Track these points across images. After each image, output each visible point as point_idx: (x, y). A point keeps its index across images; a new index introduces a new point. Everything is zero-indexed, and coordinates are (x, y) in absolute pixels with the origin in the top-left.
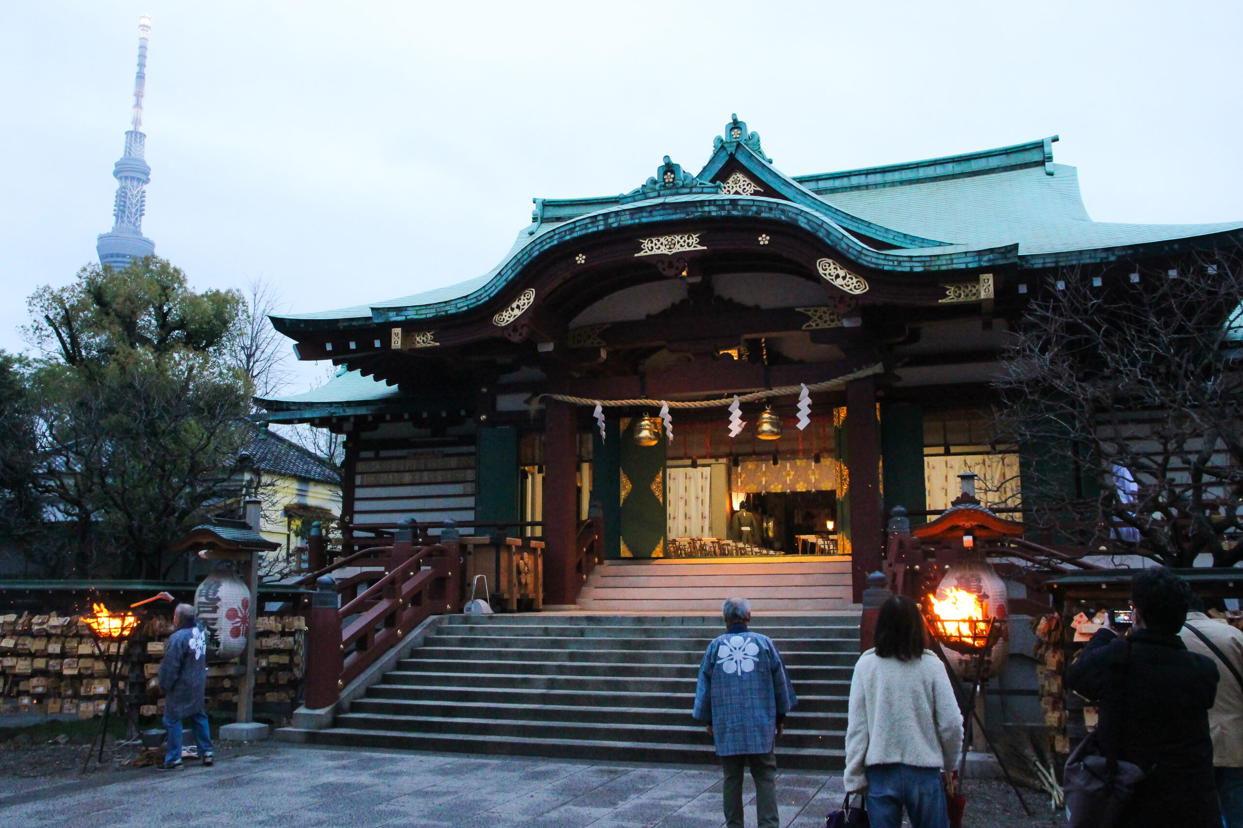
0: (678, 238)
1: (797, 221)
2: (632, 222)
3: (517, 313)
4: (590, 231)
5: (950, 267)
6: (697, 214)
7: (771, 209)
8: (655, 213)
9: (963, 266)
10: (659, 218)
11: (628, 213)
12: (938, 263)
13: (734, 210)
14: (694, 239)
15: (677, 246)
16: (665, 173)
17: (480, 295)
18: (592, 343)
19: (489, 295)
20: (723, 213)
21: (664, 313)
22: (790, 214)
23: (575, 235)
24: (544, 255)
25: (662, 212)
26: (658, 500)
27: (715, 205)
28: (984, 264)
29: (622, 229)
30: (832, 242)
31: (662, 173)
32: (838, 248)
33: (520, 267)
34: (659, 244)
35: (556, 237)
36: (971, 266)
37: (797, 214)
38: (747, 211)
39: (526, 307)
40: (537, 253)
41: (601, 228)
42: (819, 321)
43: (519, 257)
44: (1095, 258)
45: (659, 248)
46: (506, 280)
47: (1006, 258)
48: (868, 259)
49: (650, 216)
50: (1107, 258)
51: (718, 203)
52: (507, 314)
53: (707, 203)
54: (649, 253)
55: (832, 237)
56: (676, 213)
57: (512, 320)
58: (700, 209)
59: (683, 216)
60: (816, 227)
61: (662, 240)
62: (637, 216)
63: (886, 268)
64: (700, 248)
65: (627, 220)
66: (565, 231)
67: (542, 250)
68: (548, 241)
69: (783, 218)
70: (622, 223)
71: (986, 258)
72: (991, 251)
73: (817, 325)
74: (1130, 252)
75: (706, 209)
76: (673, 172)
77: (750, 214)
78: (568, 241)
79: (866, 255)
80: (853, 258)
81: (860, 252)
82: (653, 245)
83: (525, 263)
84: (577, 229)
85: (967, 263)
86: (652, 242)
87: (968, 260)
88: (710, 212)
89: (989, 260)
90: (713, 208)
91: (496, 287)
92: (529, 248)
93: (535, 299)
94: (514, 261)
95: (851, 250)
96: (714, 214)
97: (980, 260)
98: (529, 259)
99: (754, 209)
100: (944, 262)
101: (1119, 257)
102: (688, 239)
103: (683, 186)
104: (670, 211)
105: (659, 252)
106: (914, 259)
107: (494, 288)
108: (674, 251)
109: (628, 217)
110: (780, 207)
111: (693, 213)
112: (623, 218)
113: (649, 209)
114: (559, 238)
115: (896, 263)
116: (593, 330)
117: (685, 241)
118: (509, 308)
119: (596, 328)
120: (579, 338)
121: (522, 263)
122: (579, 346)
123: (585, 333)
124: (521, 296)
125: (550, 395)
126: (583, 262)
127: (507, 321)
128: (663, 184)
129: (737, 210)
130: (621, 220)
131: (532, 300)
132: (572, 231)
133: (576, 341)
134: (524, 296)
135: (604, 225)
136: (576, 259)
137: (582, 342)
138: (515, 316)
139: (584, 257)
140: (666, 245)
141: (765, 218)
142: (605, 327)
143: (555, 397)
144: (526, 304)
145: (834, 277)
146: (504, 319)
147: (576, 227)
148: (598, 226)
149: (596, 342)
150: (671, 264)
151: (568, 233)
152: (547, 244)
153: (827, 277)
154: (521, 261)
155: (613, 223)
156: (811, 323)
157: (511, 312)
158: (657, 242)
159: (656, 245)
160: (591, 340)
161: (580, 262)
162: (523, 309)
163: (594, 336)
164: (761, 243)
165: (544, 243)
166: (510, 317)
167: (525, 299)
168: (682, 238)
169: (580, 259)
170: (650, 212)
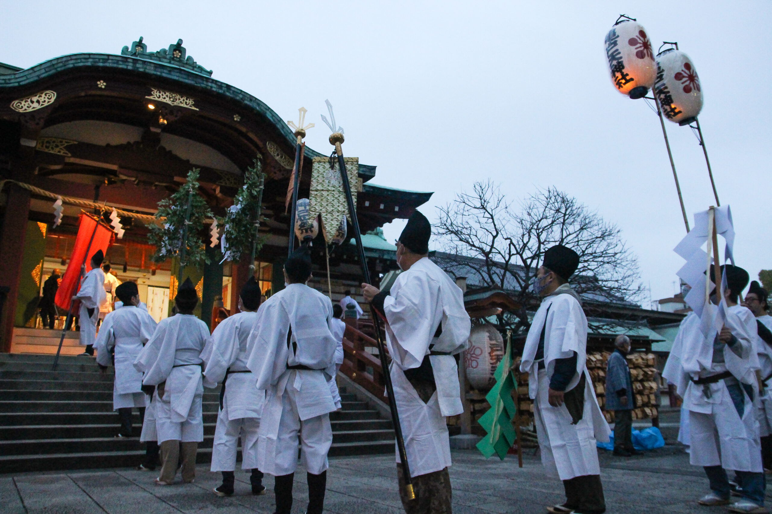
0: (178, 97)
1: (266, 113)
2: (155, 73)
3: (37, 106)
4: (120, 66)
6: (203, 85)
7: (251, 100)
8: (172, 73)
10: (175, 78)
11: (153, 65)
13: (228, 92)
14: (190, 102)
15: (178, 101)
16: (175, 50)
17: (9, 80)
18: (59, 152)
19: (19, 82)
20: (221, 91)
21: (121, 147)
22: (262, 108)
23: (107, 65)
24: (76, 69)
25: (178, 74)
26: (36, 285)
27: (216, 84)
28: (360, 172)
29: (145, 75)
30: (285, 133)
31: (173, 49)
33: (53, 71)
34: (165, 96)
35: (90, 60)
37: (266, 109)
38: (237, 96)
39: (46, 104)
40: (71, 66)
41: (130, 68)
43: (54, 62)
45: (165, 98)
46: (38, 76)
47: (370, 172)
49: (170, 74)
51: (218, 83)
52: (27, 104)
53: (211, 81)
54: (157, 99)
56: (188, 79)
57: (30, 110)
58: (205, 83)
59: (192, 82)
60: (277, 121)
61: (167, 94)
62: (160, 70)
64: (193, 108)
65: (151, 70)
66: (99, 59)
67: (76, 65)
68: (83, 60)
69: (258, 108)
70: (147, 71)
71: (361, 169)
73: (226, 183)
75: (210, 84)
76: (180, 52)
77: (238, 98)
78: (99, 67)
82: (161, 94)
83: (59, 69)
84: (110, 61)
88: (211, 87)
89: (363, 171)
90: (214, 85)
91: (27, 79)
92: (64, 59)
93: (55, 100)
94: (49, 64)
96: (214, 89)
98: (63, 68)
99: (241, 96)
102: (187, 99)
103: (187, 64)
104: (185, 76)
105: (164, 101)
107: (25, 78)
108: (175, 104)
109: (152, 68)
110: (257, 101)
111: (200, 83)
112: (148, 67)
113: (169, 69)
114: (93, 62)
116: (61, 142)
117: (184, 100)
118: (29, 100)
119: (64, 141)
120: (48, 145)
121: (56, 69)
122: (46, 150)
123: (54, 142)
124: (42, 93)
125: (16, 182)
126: (103, 87)
127: (26, 110)
128: (172, 56)
129: (230, 93)
130: (146, 68)
131: (52, 100)
132: (105, 61)
133: (44, 146)
134: (46, 95)
135: (133, 66)
136: (98, 83)
137: (50, 148)
138: (34, 108)
139: (105, 84)
140: (170, 98)
141: (246, 105)
142: (72, 143)
143: (21, 184)
144: (47, 102)
145: (276, 154)
146: (22, 107)
147: (108, 59)
148: (127, 66)
149: (62, 152)
150: (171, 112)
151: (101, 61)
152: (81, 62)
153: (272, 153)
154: (56, 66)
155: (140, 68)
156: (222, 181)
157: (31, 104)
158: (163, 93)
159: (162, 95)
160: (58, 149)
161: (100, 86)
162: (42, 105)
163: (62, 147)
164: (235, 119)
165: (79, 61)
166: (28, 107)
167: (46, 97)
168: (182, 97)
169: (102, 84)
170: (170, 71)
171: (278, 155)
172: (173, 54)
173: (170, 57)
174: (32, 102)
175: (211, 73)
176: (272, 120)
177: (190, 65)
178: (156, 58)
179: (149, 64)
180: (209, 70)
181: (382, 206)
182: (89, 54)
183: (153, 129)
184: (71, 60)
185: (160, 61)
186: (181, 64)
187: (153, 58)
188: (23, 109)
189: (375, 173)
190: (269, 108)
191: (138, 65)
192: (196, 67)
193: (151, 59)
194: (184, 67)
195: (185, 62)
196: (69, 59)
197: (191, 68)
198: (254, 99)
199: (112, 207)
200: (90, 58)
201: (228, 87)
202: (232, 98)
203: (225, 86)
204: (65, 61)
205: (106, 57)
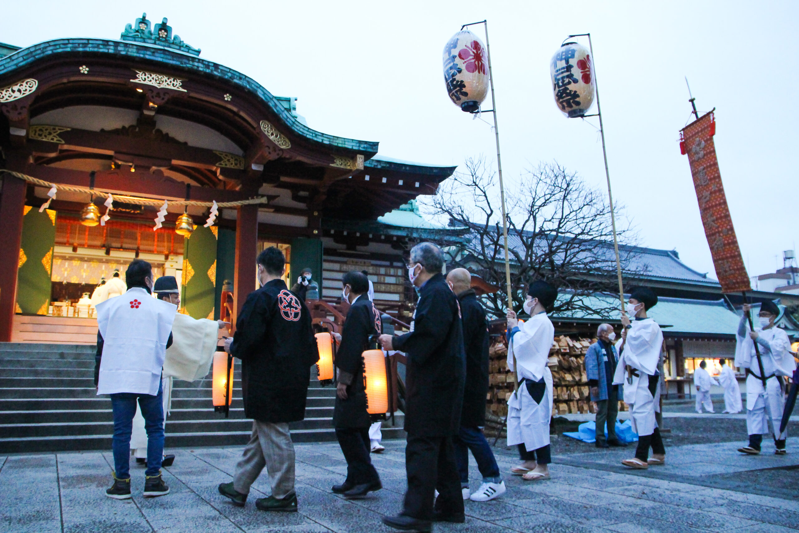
0: (165, 78)
1: (257, 91)
2: (138, 55)
3: (19, 96)
4: (101, 50)
5: (344, 146)
6: (188, 65)
7: (241, 78)
8: (156, 54)
9: (350, 147)
10: (160, 59)
11: (135, 47)
12: (337, 141)
13: (215, 71)
14: (178, 83)
15: (165, 83)
16: (160, 30)
18: (53, 139)
20: (208, 71)
21: (116, 132)
22: (253, 86)
23: (88, 49)
24: (55, 56)
25: (162, 55)
26: (47, 272)
28: (361, 149)
29: (128, 58)
30: (278, 111)
31: (158, 29)
32: (281, 116)
33: (32, 59)
34: (150, 78)
35: (70, 45)
36: (354, 148)
37: (257, 87)
38: (225, 75)
39: (28, 93)
40: (50, 52)
41: (111, 51)
42: (227, 163)
43: (32, 50)
44: (371, 164)
45: (151, 81)
46: (16, 65)
47: (372, 148)
48: (298, 128)
50: (377, 166)
51: (204, 62)
52: (8, 94)
53: (197, 60)
54: (142, 82)
55: (278, 109)
56: (173, 60)
57: (11, 99)
58: (191, 62)
59: (178, 63)
60: (269, 99)
61: (154, 76)
62: (142, 52)
63: (308, 136)
64: (181, 89)
65: (133, 52)
66: (79, 44)
67: (55, 51)
68: (62, 46)
69: (248, 86)
70: (129, 54)
71: (362, 146)
72: (366, 143)
73: (226, 165)
74: (388, 165)
75: (196, 64)
76: (166, 31)
77: (226, 77)
78: (79, 52)
79: (297, 125)
80: (289, 125)
81: (294, 123)
82: (146, 77)
83: (37, 57)
84: (90, 45)
85: (353, 146)
86: (145, 75)
87: (354, 144)
88: (198, 67)
89: (364, 148)
90: (200, 65)
91: (5, 68)
92: (42, 46)
93: (37, 88)
95: (288, 120)
96: (201, 69)
97: (359, 146)
98: (42, 55)
99: (230, 75)
100: (341, 142)
101: (383, 167)
102: (174, 81)
103: (173, 43)
104: (169, 57)
105: (150, 83)
106: (324, 136)
108: (162, 86)
109: (135, 50)
110: (247, 79)
111: (185, 63)
112: (130, 50)
113: (153, 50)
114: (72, 47)
115: (314, 135)
116: (54, 129)
117: (171, 82)
118: (10, 90)
119: (57, 128)
120: (41, 133)
121: (34, 56)
122: (40, 139)
123: (46, 130)
124: (23, 82)
125: (10, 172)
126: (86, 72)
127: (7, 99)
128: (158, 36)
129: (218, 72)
130: (128, 51)
131: (34, 89)
132: (85, 45)
133: (37, 134)
134: (27, 83)
135: (114, 50)
136: (81, 68)
137: (43, 136)
138: (15, 97)
139: (87, 69)
140: (156, 80)
141: (236, 84)
142: (65, 129)
143: (14, 173)
144: (28, 90)
145: (270, 134)
146: (3, 97)
147: (89, 44)
148: (108, 49)
149: (55, 139)
150: (158, 95)
151: (81, 45)
152: (60, 48)
153: (266, 133)
154: (34, 54)
155: (121, 51)
156: (222, 162)
157: (12, 93)
158: (149, 76)
159: (148, 78)
160: (51, 137)
161: (82, 72)
162: (24, 94)
163: (55, 134)
164: (226, 99)
165: (58, 47)
166: (9, 97)
167: (27, 86)
168: (168, 79)
169: (84, 69)
170: (153, 52)
171: (272, 134)
172: (159, 34)
173: (156, 37)
174: (13, 91)
175: (199, 52)
176: (264, 98)
177: (177, 45)
178: (140, 39)
179: (131, 46)
180: (197, 49)
181: (401, 183)
182: (68, 40)
183: (146, 112)
184: (50, 46)
185: (145, 42)
186: (167, 44)
187: (137, 39)
188: (5, 99)
189: (377, 149)
190: (261, 86)
191: (119, 48)
192: (183, 46)
193: (135, 41)
194: (170, 47)
195: (172, 42)
196: (47, 45)
197: (178, 47)
198: (244, 77)
199: (108, 193)
200: (69, 43)
201: (216, 66)
202: (220, 78)
203: (212, 65)
204: (43, 48)
205: (86, 42)
